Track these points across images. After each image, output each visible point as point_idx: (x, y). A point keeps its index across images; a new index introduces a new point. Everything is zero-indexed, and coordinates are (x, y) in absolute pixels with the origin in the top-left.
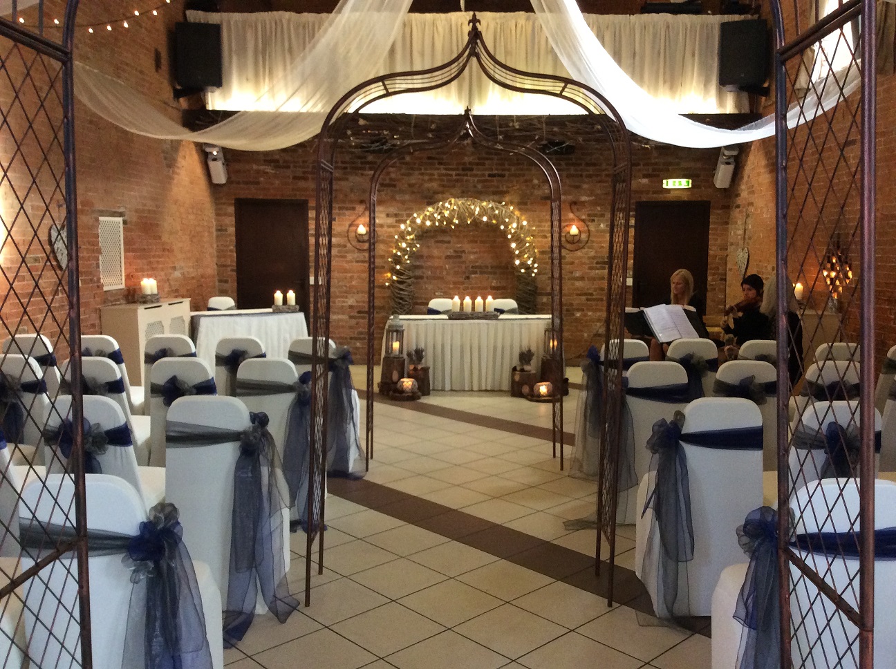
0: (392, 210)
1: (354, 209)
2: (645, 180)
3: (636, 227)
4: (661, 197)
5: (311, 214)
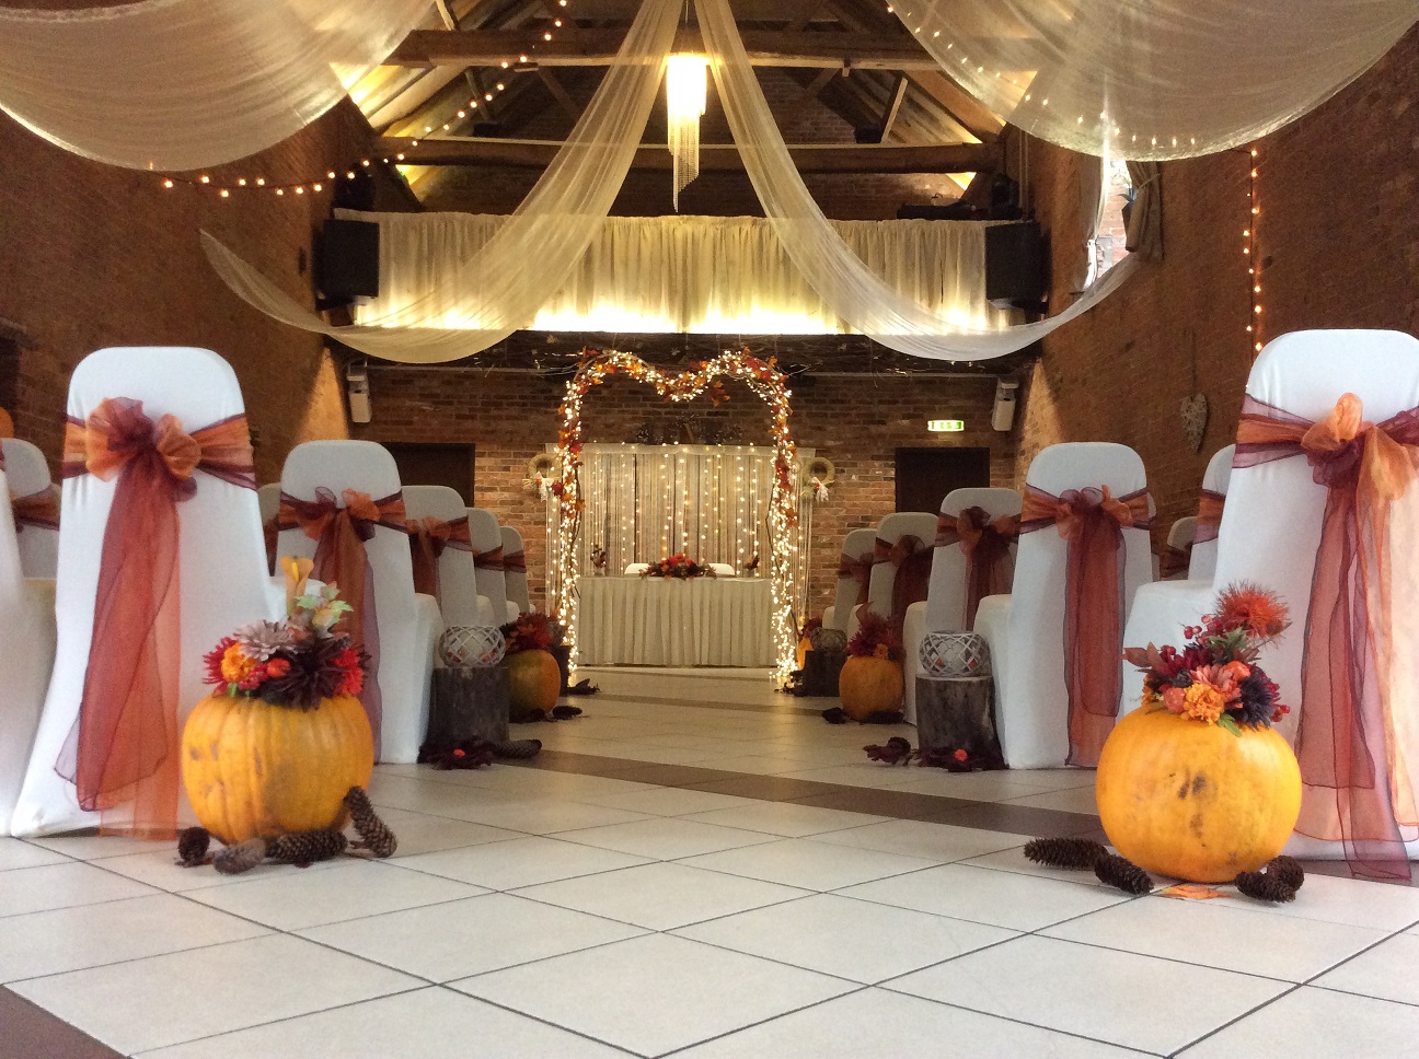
2: (905, 422)
3: (896, 479)
4: (927, 443)
5: (479, 462)
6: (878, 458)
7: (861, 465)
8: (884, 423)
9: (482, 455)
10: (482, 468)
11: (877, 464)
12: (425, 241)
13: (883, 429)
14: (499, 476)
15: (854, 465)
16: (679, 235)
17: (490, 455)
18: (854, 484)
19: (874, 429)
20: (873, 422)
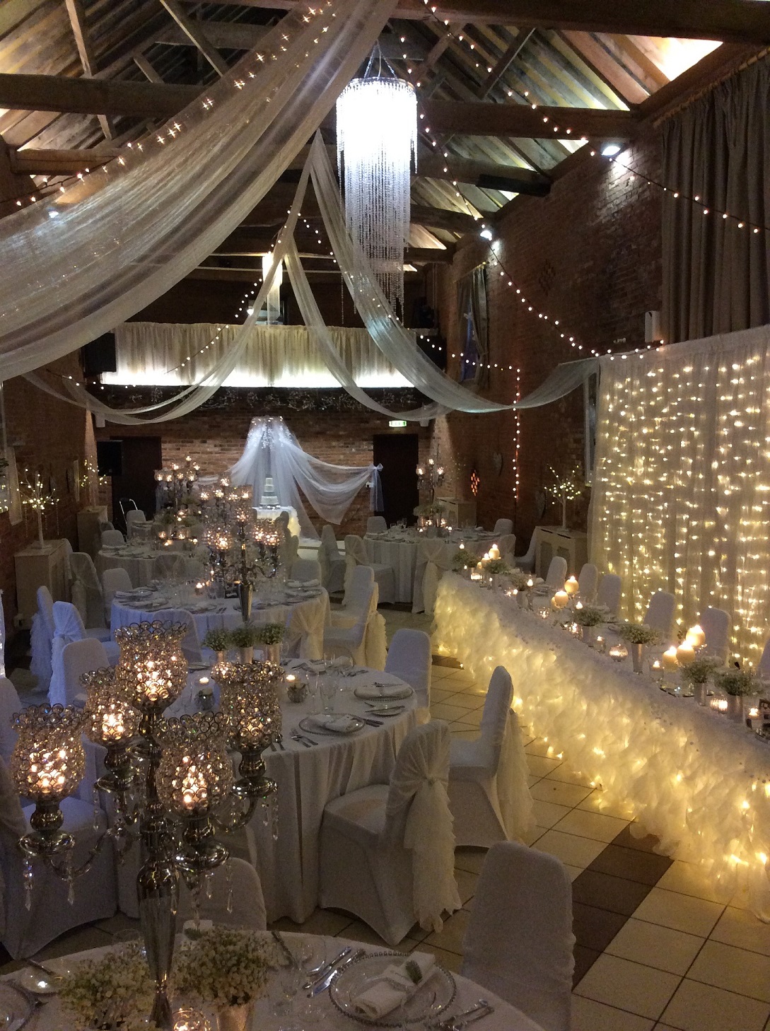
0: (218, 442)
1: (192, 442)
2: (378, 422)
3: (374, 450)
4: (389, 432)
5: (163, 446)
6: (366, 440)
7: (357, 444)
8: (368, 423)
9: (165, 442)
10: (165, 449)
11: (365, 443)
12: (135, 336)
13: (367, 425)
14: (174, 453)
15: (353, 444)
16: (267, 335)
17: (169, 442)
18: (354, 453)
19: (362, 425)
20: (362, 422)
